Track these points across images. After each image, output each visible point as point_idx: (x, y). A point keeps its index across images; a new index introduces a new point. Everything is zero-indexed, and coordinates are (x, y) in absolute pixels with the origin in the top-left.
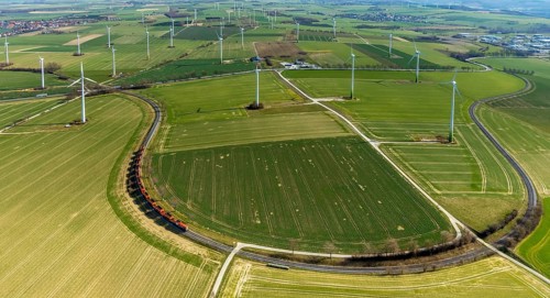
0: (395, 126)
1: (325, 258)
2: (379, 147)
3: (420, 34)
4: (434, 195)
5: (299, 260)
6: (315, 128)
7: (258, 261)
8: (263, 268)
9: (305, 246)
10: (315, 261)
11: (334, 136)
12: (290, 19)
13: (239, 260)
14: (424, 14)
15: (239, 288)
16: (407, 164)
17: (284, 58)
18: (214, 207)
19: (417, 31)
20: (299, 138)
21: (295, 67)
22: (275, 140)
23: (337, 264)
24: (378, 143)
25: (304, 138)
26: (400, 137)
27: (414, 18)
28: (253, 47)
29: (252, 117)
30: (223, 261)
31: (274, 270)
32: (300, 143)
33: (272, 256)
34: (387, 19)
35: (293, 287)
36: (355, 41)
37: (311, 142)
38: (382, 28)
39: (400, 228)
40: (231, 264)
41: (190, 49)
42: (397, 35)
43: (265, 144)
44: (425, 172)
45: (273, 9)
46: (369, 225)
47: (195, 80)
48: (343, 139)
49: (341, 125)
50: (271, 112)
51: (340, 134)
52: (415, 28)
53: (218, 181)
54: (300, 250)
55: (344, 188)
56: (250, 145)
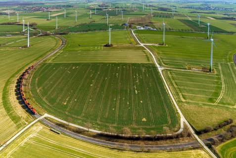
0: (180, 60)
1: (85, 131)
2: (162, 71)
3: (226, 16)
4: (179, 102)
5: (70, 129)
6: (133, 57)
7: (48, 126)
8: (47, 131)
9: (80, 121)
10: (79, 132)
11: (139, 62)
12: (157, 8)
13: (39, 124)
14: (232, 7)
15: (25, 140)
16: (173, 82)
17: (139, 24)
18: (49, 93)
19: (225, 15)
20: (120, 62)
21: (142, 28)
22: (106, 62)
23: (90, 136)
24: (163, 68)
25: (122, 62)
26: (179, 66)
27: (226, 9)
28: (128, 19)
29: (104, 50)
30: (29, 123)
31: (52, 133)
32: (118, 64)
33: (57, 124)
34: (210, 9)
35: (54, 146)
36: (184, 18)
37: (125, 64)
38: (205, 13)
39: (144, 119)
40: (33, 125)
41: (98, 19)
42: (209, 16)
43: (100, 63)
44: (182, 87)
45: (151, 4)
46: (126, 114)
47: (90, 32)
48: (143, 65)
49: (148, 58)
50: (115, 48)
51: (145, 61)
52: (224, 13)
53: (63, 79)
54: (75, 123)
55: (126, 91)
56: (92, 63)
